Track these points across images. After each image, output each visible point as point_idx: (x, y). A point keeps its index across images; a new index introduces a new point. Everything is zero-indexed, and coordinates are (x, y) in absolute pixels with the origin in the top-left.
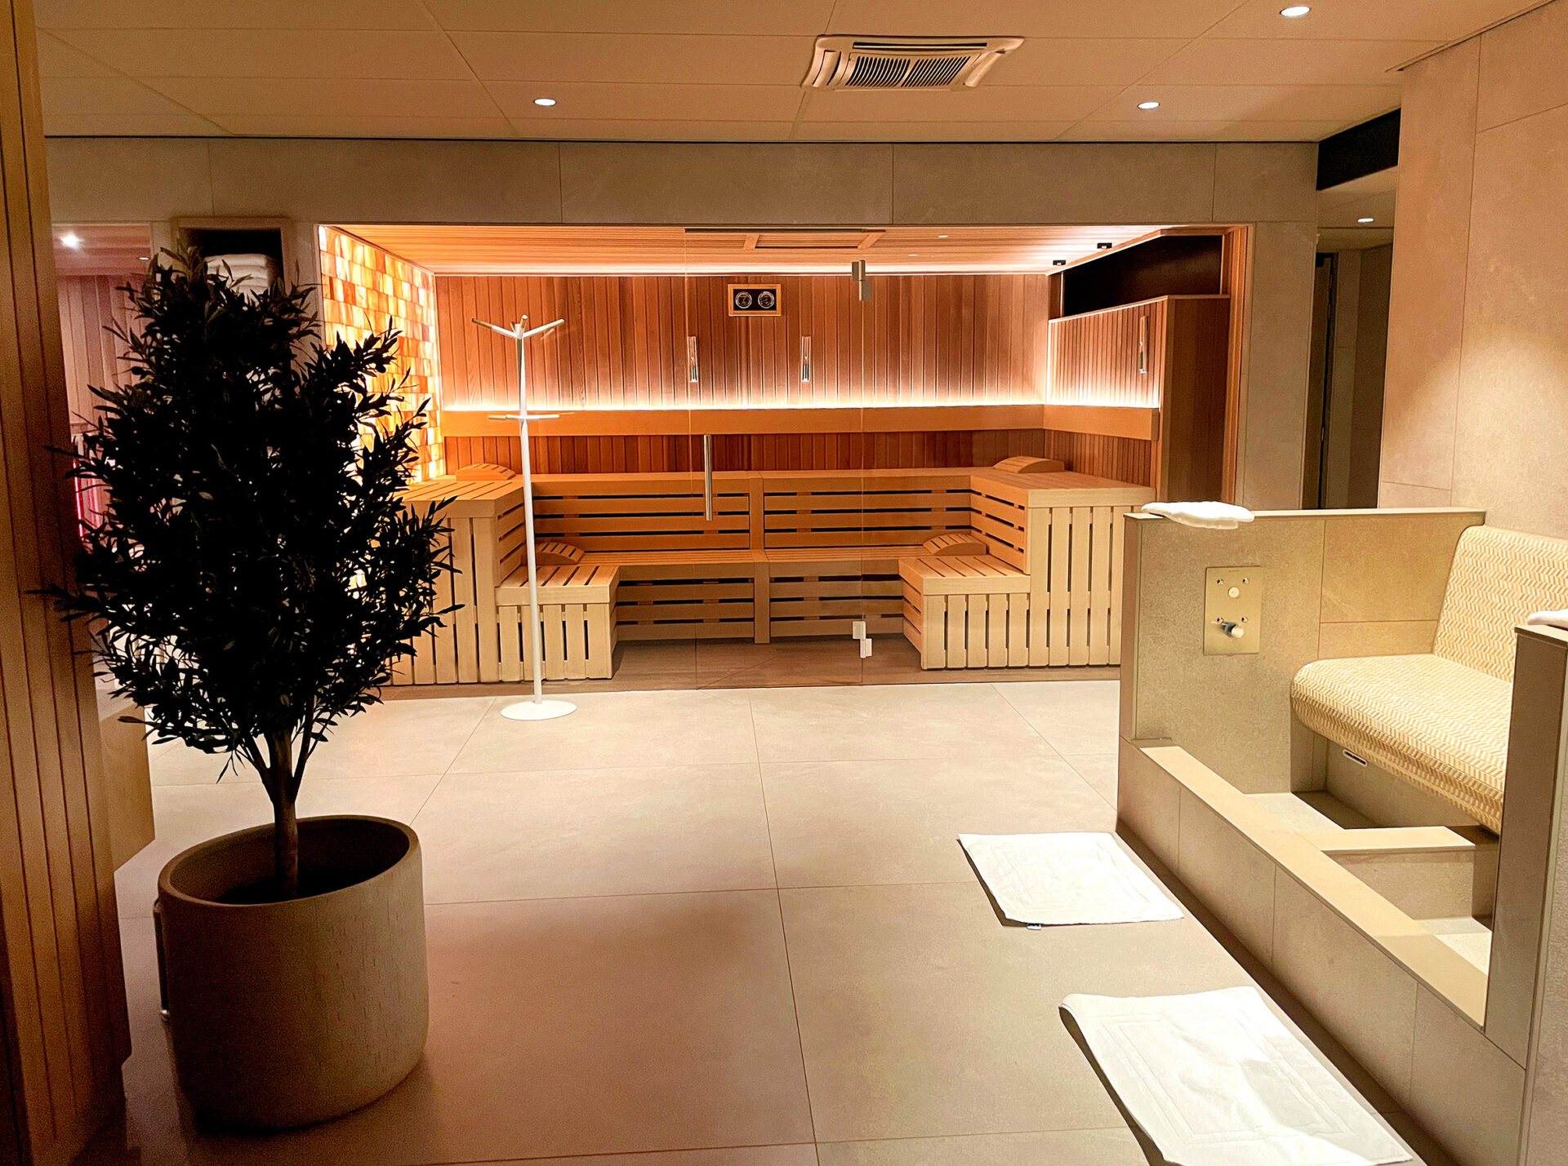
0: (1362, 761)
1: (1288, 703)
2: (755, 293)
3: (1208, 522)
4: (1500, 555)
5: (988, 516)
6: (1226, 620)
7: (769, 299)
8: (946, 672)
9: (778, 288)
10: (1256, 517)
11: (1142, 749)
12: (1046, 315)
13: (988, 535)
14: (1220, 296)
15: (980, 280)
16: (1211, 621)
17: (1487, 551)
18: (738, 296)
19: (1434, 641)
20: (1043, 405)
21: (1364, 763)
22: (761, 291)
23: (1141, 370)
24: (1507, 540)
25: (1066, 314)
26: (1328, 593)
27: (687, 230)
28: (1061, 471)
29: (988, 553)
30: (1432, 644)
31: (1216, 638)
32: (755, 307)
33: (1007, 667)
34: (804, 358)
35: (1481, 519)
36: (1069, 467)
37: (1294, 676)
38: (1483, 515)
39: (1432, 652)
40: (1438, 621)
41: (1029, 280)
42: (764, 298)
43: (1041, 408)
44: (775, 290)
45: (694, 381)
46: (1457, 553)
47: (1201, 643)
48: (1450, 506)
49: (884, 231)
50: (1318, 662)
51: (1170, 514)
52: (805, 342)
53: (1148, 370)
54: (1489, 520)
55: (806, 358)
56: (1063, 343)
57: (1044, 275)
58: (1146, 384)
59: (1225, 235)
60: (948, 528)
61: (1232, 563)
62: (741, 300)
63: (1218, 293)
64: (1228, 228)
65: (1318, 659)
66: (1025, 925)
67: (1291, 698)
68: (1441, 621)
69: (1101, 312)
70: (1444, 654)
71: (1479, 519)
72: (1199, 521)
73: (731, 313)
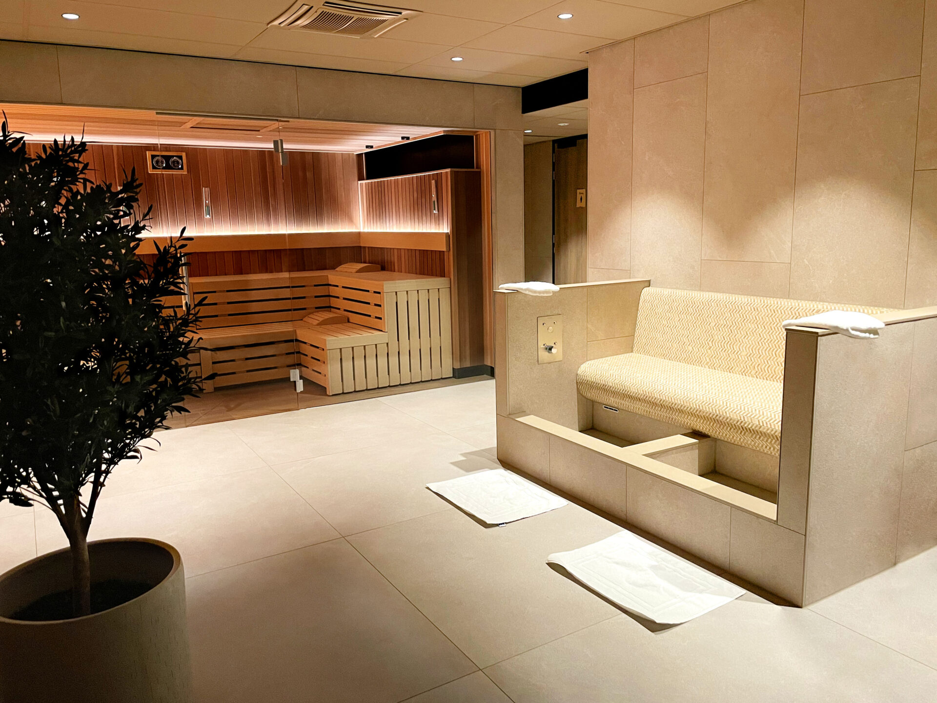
0: (615, 410)
1: (576, 385)
2: (167, 158)
3: (540, 292)
4: (665, 300)
5: (344, 299)
6: (547, 345)
7: (178, 163)
8: (344, 395)
9: (184, 155)
10: (560, 288)
11: (517, 419)
12: (356, 178)
13: (345, 310)
14: (475, 170)
15: (316, 155)
16: (541, 346)
17: (657, 299)
18: (155, 160)
19: (633, 346)
20: (359, 233)
21: (617, 411)
22: (173, 156)
23: (434, 211)
24: (667, 293)
25: (367, 179)
26: (589, 326)
27: (157, 113)
28: (378, 271)
29: (349, 321)
30: (632, 348)
31: (544, 355)
32: (168, 167)
33: (378, 388)
34: (206, 202)
35: (648, 283)
36: (383, 269)
37: (577, 371)
38: (649, 281)
39: (632, 352)
40: (634, 336)
41: (345, 157)
42: (174, 162)
43: (359, 234)
44: (182, 156)
46: (640, 301)
47: (537, 358)
48: (630, 278)
49: (288, 121)
50: (588, 362)
51: (522, 289)
52: (205, 191)
53: (438, 211)
54: (652, 284)
55: (207, 202)
56: (370, 195)
57: (353, 154)
58: (438, 219)
59: (476, 136)
60: (316, 308)
61: (549, 313)
62: (157, 162)
63: (474, 168)
64: (478, 131)
65: (587, 361)
66: (498, 525)
67: (577, 382)
68: (635, 336)
69: (400, 177)
70: (638, 352)
71: (647, 284)
72: (535, 292)
73: (150, 171)
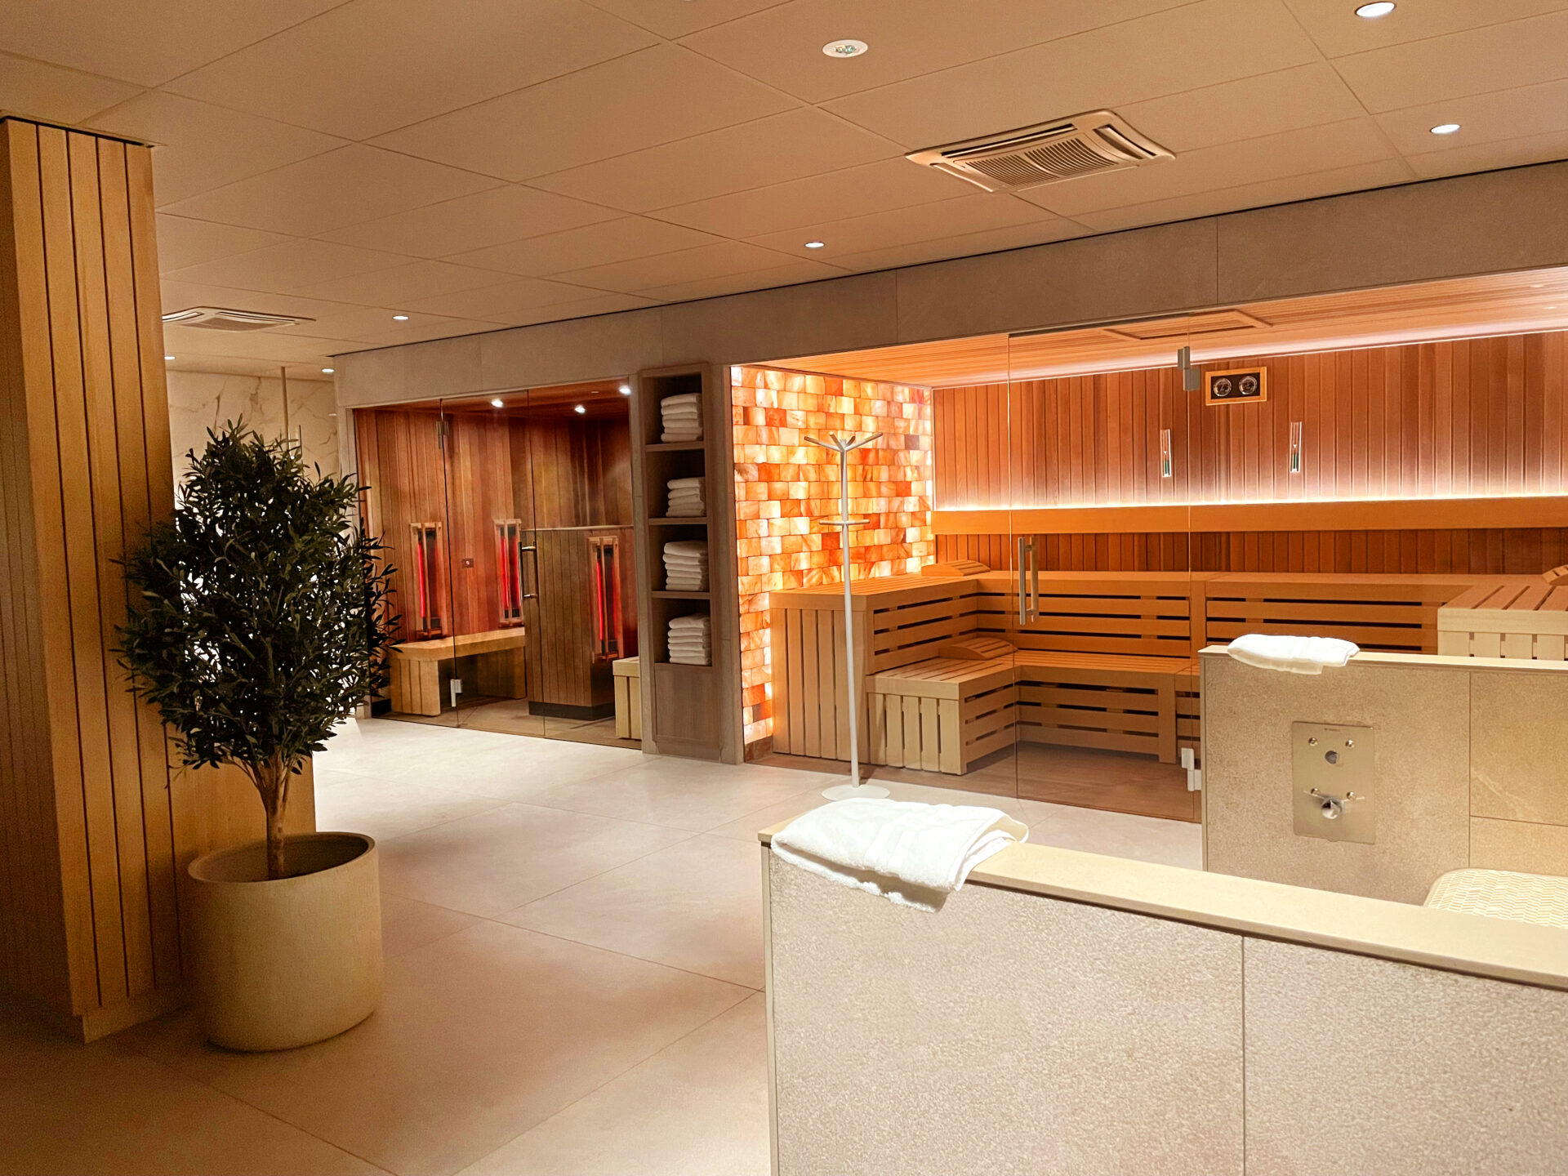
2: (1235, 379)
7: (1252, 384)
9: (1263, 372)
18: (1217, 384)
22: (1244, 376)
26: (1480, 776)
32: (1236, 393)
34: (1293, 447)
42: (1245, 384)
44: (1260, 374)
45: (1166, 475)
47: (1289, 817)
52: (1296, 427)
55: (1295, 446)
61: (1330, 718)
62: (1219, 388)
65: (1468, 867)
73: (1209, 403)
